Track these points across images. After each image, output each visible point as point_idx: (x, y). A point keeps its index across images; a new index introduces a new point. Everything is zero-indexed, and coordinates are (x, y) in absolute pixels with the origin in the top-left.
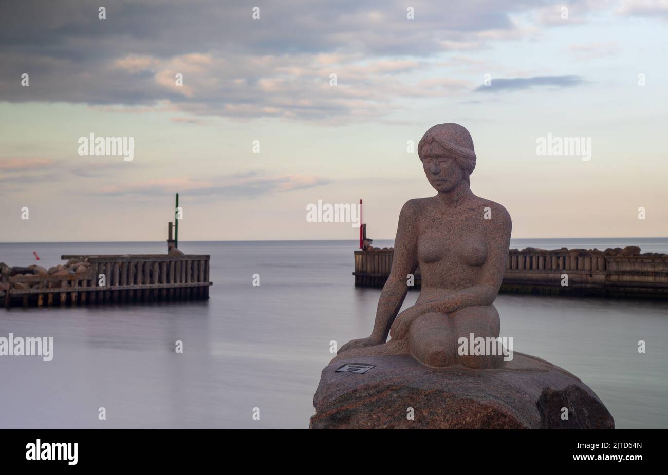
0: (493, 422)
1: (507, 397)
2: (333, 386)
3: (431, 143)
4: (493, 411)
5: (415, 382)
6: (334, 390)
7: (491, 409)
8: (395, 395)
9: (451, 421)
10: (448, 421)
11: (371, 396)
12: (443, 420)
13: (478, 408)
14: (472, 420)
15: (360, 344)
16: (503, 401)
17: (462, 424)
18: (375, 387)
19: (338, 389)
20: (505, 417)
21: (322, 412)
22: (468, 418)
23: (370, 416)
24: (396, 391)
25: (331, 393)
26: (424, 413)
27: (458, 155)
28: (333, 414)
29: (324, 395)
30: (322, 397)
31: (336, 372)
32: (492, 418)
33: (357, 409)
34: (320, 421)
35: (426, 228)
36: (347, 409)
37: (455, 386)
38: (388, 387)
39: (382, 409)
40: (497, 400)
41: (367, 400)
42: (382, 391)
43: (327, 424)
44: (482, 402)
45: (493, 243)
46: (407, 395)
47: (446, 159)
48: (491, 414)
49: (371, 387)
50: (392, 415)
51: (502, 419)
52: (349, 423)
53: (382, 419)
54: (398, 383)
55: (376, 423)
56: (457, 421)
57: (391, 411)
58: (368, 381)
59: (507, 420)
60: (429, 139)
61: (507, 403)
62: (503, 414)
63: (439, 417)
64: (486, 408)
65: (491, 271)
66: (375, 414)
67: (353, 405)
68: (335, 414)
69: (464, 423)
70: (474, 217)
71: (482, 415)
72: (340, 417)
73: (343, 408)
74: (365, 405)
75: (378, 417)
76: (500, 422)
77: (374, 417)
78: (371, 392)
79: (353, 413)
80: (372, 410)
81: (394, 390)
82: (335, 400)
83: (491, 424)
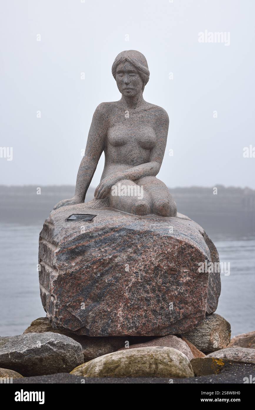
0: (185, 252)
1: (191, 235)
2: (70, 229)
3: (125, 62)
4: (185, 244)
5: (130, 225)
6: (71, 232)
7: (184, 243)
8: (117, 235)
9: (157, 251)
10: (155, 251)
11: (100, 235)
12: (152, 251)
13: (176, 242)
14: (172, 251)
15: (71, 202)
16: (190, 237)
17: (165, 253)
18: (102, 229)
19: (74, 231)
20: (193, 248)
21: (64, 248)
22: (169, 250)
23: (100, 249)
24: (118, 231)
25: (69, 234)
26: (138, 246)
27: (143, 72)
28: (73, 249)
29: (64, 236)
30: (63, 237)
31: (68, 220)
32: (185, 249)
33: (90, 245)
34: (63, 255)
35: (115, 122)
36: (83, 245)
37: (158, 228)
38: (112, 229)
39: (108, 245)
40: (186, 237)
41: (97, 239)
42: (107, 232)
43: (68, 256)
44: (178, 238)
45: (159, 134)
46: (125, 234)
47: (135, 74)
48: (184, 246)
49: (99, 229)
50: (115, 249)
51: (191, 249)
52: (84, 255)
53: (108, 252)
54: (119, 226)
55: (104, 255)
56: (162, 251)
57: (114, 246)
58: (97, 225)
59: (194, 250)
60: (123, 60)
61: (192, 239)
62: (191, 246)
63: (149, 249)
64: (181, 242)
65: (158, 153)
66: (103, 248)
67: (87, 242)
68: (75, 248)
69: (166, 252)
70: (147, 115)
71: (178, 247)
72: (78, 251)
73: (80, 245)
74: (96, 242)
75: (106, 250)
76: (190, 252)
77: (103, 250)
78: (100, 233)
79: (87, 248)
80: (101, 246)
81: (116, 231)
82: (74, 239)
83: (183, 253)
